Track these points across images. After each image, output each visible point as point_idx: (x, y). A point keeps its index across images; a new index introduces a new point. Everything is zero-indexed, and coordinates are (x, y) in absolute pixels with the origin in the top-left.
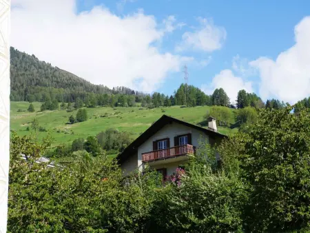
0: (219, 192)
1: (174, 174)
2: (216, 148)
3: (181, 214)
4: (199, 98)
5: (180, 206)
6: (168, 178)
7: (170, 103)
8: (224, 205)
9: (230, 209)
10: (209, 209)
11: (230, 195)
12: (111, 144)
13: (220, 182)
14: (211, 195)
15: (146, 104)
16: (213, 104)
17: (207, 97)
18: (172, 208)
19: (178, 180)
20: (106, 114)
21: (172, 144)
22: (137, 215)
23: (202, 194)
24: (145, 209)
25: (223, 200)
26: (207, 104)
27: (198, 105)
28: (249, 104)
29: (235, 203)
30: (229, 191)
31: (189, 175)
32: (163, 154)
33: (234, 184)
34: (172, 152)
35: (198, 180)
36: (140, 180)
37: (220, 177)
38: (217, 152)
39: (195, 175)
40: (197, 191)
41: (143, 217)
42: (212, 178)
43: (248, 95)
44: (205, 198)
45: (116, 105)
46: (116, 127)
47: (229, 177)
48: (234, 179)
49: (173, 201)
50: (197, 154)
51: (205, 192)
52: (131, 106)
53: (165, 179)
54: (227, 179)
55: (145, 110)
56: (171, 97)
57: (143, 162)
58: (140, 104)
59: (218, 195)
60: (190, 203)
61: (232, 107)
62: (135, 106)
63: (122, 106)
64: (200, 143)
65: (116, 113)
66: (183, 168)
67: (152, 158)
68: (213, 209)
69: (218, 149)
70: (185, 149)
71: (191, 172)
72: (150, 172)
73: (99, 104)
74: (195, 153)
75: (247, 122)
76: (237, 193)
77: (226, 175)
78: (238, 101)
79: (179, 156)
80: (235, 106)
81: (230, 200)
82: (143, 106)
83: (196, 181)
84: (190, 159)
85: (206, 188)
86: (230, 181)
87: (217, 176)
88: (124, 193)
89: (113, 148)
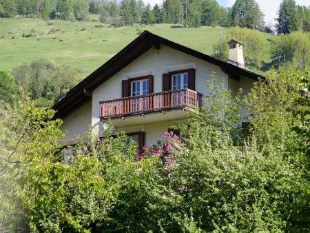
0: (245, 181)
1: (159, 143)
2: (242, 98)
3: (169, 218)
4: (206, 11)
5: (169, 204)
6: (147, 150)
7: (153, 18)
8: (254, 206)
9: (264, 215)
10: (223, 213)
11: (266, 188)
12: (40, 88)
13: (247, 161)
14: (229, 186)
15: (109, 19)
16: (233, 24)
17: (222, 10)
18: (153, 207)
19: (166, 154)
20: (33, 31)
21: (158, 87)
22: (85, 217)
23: (211, 183)
24: (101, 206)
25: (251, 197)
26: (221, 24)
27: (203, 23)
28: (300, 28)
29: (275, 203)
30: (264, 180)
31: (188, 145)
32: (141, 105)
33: (274, 167)
34: (158, 102)
35: (205, 157)
36: (95, 151)
37: (248, 153)
38: (244, 105)
39: (199, 146)
40: (202, 176)
41: (97, 221)
42: (233, 153)
43: (300, 8)
44: (217, 190)
45: (53, 16)
46: (52, 57)
47: (266, 154)
48: (275, 158)
49: (155, 193)
50: (203, 108)
51: (217, 178)
52: (80, 19)
53: (141, 152)
54: (260, 156)
55: (106, 29)
56: (156, 7)
57: (102, 118)
58: (97, 17)
59: (242, 187)
60: (187, 199)
61: (268, 31)
62: (88, 20)
63: (63, 18)
64: (212, 87)
65: (52, 32)
66: (177, 132)
67: (120, 111)
68: (232, 212)
69: (246, 100)
70: (182, 98)
71: (192, 141)
72: (115, 137)
73: (21, 13)
74: (200, 105)
75: (294, 59)
76: (280, 184)
77: (260, 149)
78: (280, 20)
79: (170, 109)
80: (273, 29)
81: (265, 197)
82: (103, 21)
83: (201, 159)
84: (190, 117)
85: (219, 171)
86: (268, 162)
87: (242, 150)
88: (66, 166)
89: (44, 95)
